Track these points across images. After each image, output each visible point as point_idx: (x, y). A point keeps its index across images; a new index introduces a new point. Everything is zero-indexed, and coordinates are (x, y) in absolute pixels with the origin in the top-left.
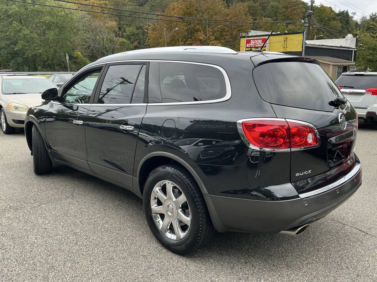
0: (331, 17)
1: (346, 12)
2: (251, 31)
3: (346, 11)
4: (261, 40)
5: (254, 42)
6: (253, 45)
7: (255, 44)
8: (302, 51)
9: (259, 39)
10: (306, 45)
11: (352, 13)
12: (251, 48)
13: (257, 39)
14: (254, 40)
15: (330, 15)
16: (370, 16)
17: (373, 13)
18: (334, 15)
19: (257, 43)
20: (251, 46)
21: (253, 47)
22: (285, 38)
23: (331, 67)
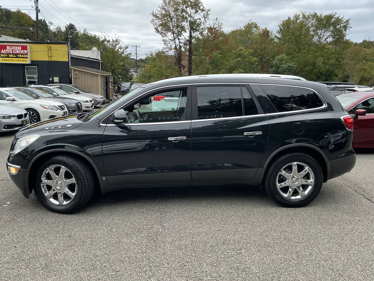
0: (31, 24)
1: (43, 21)
2: (2, 36)
3: (43, 19)
4: (20, 47)
5: (11, 48)
6: (11, 52)
7: (13, 50)
8: (69, 61)
9: (17, 46)
10: (71, 56)
11: (49, 23)
12: (8, 54)
13: (14, 46)
14: (11, 46)
15: (29, 22)
16: (66, 27)
17: (67, 25)
18: (33, 22)
19: (14, 49)
20: (8, 53)
21: (11, 54)
22: (48, 47)
23: (99, 77)
